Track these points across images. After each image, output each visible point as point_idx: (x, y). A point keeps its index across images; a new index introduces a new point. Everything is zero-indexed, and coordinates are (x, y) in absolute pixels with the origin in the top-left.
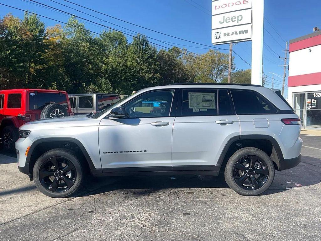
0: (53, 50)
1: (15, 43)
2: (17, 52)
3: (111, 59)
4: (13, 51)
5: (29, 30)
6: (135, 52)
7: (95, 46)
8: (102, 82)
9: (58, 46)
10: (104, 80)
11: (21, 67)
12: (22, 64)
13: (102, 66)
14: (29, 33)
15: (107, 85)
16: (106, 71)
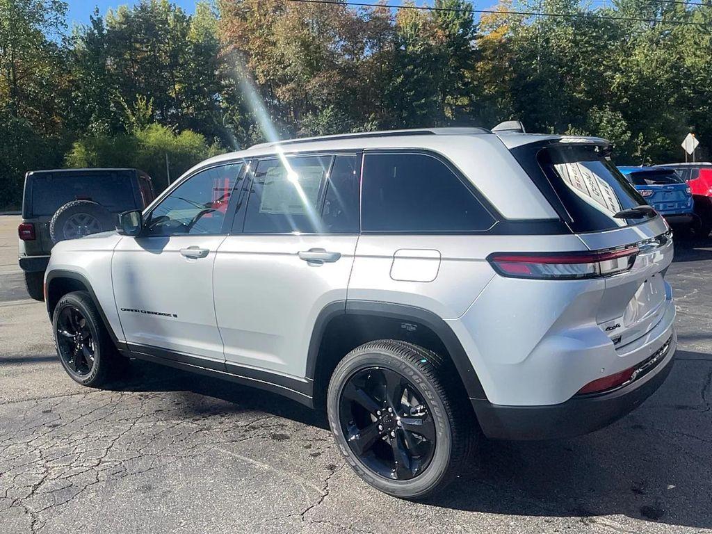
0: (492, 59)
1: (413, 58)
2: (415, 77)
3: (639, 56)
4: (407, 76)
5: (440, 27)
6: (705, 28)
7: (590, 32)
8: (601, 121)
9: (502, 48)
10: (608, 114)
11: (421, 107)
12: (423, 101)
13: (612, 77)
14: (440, 32)
15: (613, 126)
16: (625, 87)
